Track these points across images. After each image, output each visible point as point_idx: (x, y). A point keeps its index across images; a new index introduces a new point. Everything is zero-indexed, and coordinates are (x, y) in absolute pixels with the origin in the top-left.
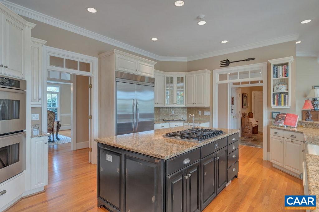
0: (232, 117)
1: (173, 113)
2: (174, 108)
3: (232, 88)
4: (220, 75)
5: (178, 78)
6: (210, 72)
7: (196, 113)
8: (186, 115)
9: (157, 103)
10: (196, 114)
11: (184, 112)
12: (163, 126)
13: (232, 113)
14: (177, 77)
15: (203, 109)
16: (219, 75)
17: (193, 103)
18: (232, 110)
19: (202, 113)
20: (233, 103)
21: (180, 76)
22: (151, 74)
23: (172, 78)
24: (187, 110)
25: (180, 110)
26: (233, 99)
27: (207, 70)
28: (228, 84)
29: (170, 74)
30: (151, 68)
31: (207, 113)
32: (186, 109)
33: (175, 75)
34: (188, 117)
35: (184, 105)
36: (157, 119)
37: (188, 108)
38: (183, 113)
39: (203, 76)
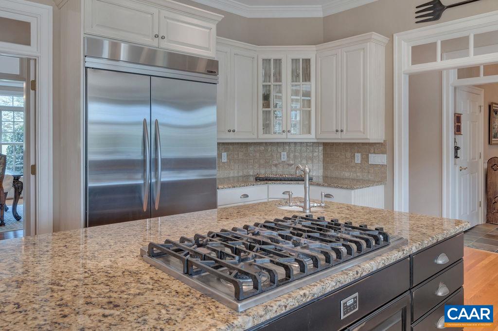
0: (458, 168)
1: (284, 156)
2: (286, 143)
3: (455, 88)
4: (415, 49)
5: (295, 61)
6: (385, 39)
7: (346, 158)
8: (321, 164)
9: (234, 131)
10: (347, 160)
11: (315, 154)
12: (246, 196)
13: (456, 157)
14: (293, 60)
15: (366, 148)
16: (413, 48)
17: (337, 131)
18: (457, 149)
19: (362, 158)
20: (458, 130)
21: (302, 56)
22: (207, 49)
23: (278, 62)
24: (324, 149)
25: (304, 149)
26: (458, 119)
27: (375, 36)
28: (444, 73)
29: (272, 52)
30: (208, 31)
31: (377, 159)
32: (321, 148)
33: (288, 54)
34: (325, 169)
35: (311, 137)
36: (241, 174)
37: (325, 145)
38: (312, 159)
39: (362, 53)
